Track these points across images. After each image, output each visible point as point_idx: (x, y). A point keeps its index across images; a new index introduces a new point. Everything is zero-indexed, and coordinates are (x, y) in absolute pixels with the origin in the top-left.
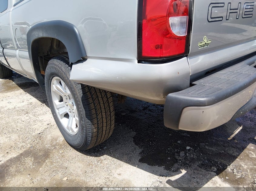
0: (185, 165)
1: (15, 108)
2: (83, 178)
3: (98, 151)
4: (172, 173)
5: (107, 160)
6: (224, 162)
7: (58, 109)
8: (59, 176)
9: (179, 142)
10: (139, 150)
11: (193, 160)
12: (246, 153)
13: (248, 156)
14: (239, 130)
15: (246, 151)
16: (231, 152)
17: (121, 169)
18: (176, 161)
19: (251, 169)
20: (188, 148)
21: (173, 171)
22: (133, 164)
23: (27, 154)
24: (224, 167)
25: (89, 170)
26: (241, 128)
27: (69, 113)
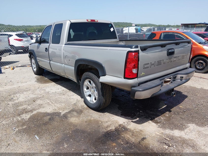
0: (139, 117)
1: (56, 92)
2: (99, 119)
3: (103, 111)
4: (133, 119)
5: (107, 114)
6: (155, 117)
7: (86, 93)
8: (89, 118)
9: (137, 109)
10: (120, 112)
11: (142, 116)
12: (164, 115)
13: (165, 115)
14: (164, 107)
15: (165, 114)
16: (158, 114)
17: (113, 117)
18: (135, 115)
19: (164, 120)
20: (141, 111)
21: (134, 118)
22: (118, 116)
23: (73, 111)
24: (154, 118)
25: (100, 117)
26: (166, 106)
27: (91, 94)
